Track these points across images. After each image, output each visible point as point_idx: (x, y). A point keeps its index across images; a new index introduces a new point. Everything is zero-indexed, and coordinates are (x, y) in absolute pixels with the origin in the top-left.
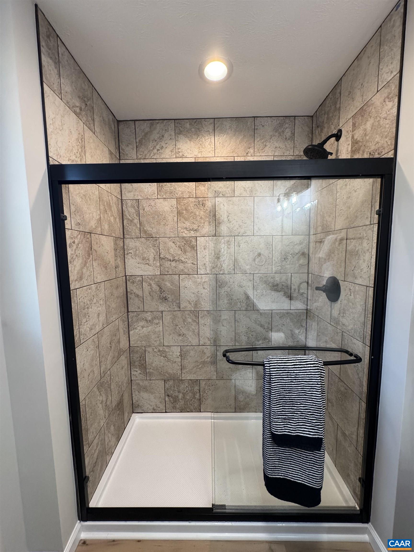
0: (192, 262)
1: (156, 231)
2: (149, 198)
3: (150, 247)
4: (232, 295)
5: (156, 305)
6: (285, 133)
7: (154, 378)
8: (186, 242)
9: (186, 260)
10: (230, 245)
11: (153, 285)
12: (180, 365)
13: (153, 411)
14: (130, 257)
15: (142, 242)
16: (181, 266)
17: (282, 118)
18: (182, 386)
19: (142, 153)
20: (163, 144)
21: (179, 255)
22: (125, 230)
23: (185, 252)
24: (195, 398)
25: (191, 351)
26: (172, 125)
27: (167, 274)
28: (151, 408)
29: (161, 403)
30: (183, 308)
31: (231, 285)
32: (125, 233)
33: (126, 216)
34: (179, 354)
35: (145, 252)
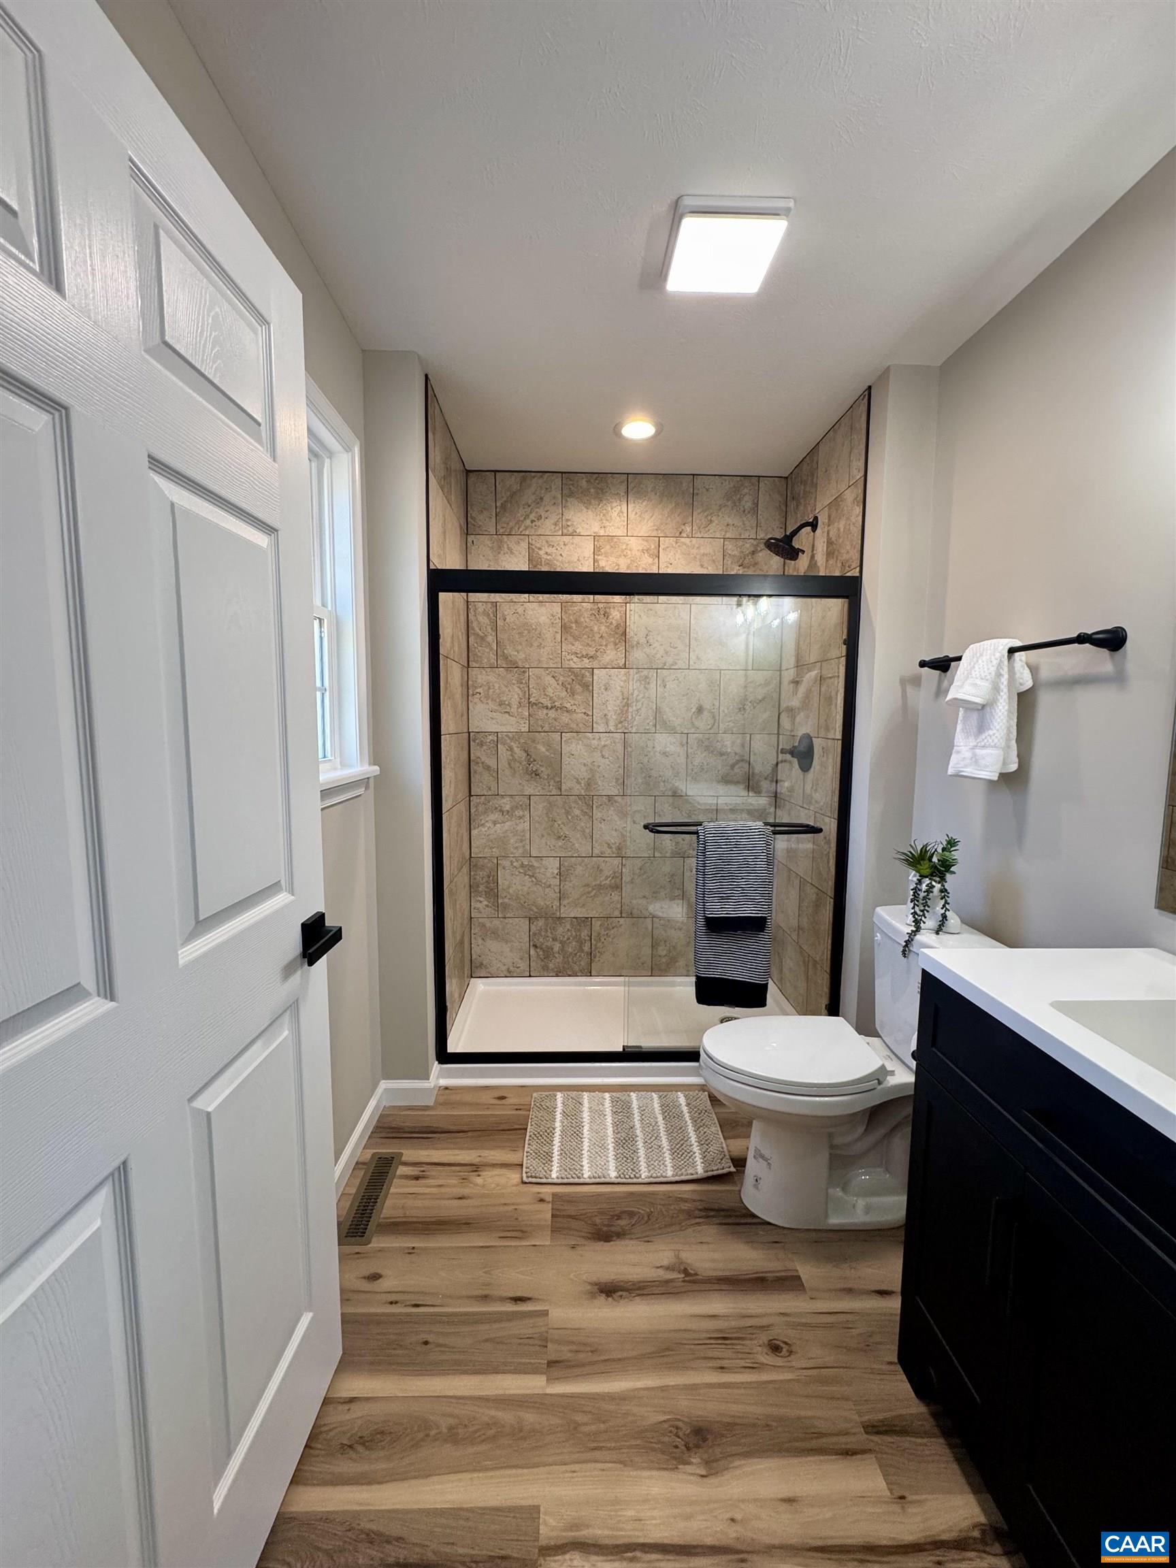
0: (584, 711)
1: (524, 656)
2: (515, 600)
3: (514, 684)
4: (651, 770)
5: (520, 784)
6: (743, 503)
7: (511, 915)
8: (575, 676)
9: (575, 707)
10: (649, 683)
11: (515, 749)
12: (558, 891)
13: (508, 975)
14: (476, 700)
15: (499, 675)
16: (565, 718)
17: (739, 478)
18: (560, 930)
19: (505, 525)
20: (541, 512)
21: (563, 698)
22: (470, 654)
23: (573, 693)
24: (582, 951)
25: (578, 866)
26: (557, 481)
27: (540, 730)
28: (504, 968)
29: (521, 959)
30: (566, 790)
31: (650, 752)
32: (471, 659)
33: (473, 629)
34: (556, 871)
35: (503, 693)
